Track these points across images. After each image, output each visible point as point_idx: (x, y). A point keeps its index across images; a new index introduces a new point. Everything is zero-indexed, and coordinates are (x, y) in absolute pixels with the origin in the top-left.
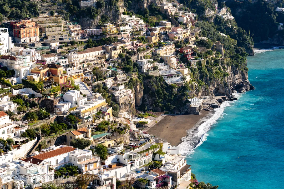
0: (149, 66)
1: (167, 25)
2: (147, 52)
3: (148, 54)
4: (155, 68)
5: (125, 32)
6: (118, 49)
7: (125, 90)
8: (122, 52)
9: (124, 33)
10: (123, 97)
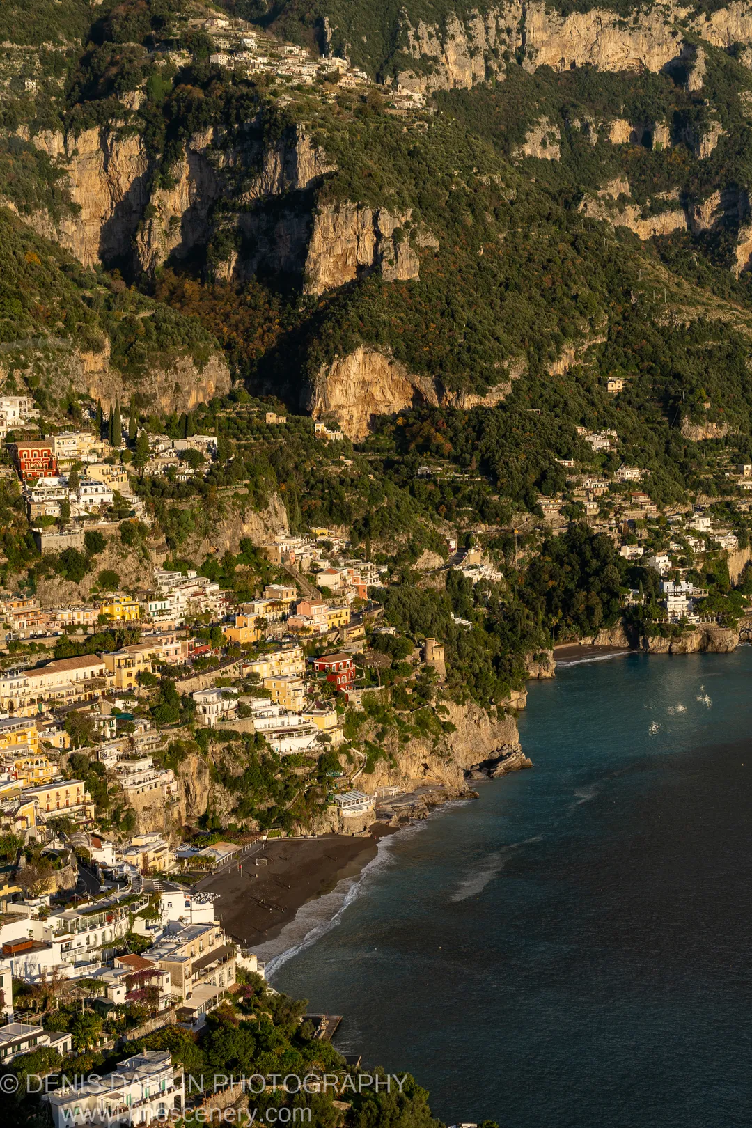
0: (225, 708)
1: (285, 595)
2: (223, 669)
3: (225, 676)
4: (244, 712)
5: (163, 615)
6: (139, 662)
7: (152, 773)
8: (150, 670)
9: (161, 618)
10: (147, 790)
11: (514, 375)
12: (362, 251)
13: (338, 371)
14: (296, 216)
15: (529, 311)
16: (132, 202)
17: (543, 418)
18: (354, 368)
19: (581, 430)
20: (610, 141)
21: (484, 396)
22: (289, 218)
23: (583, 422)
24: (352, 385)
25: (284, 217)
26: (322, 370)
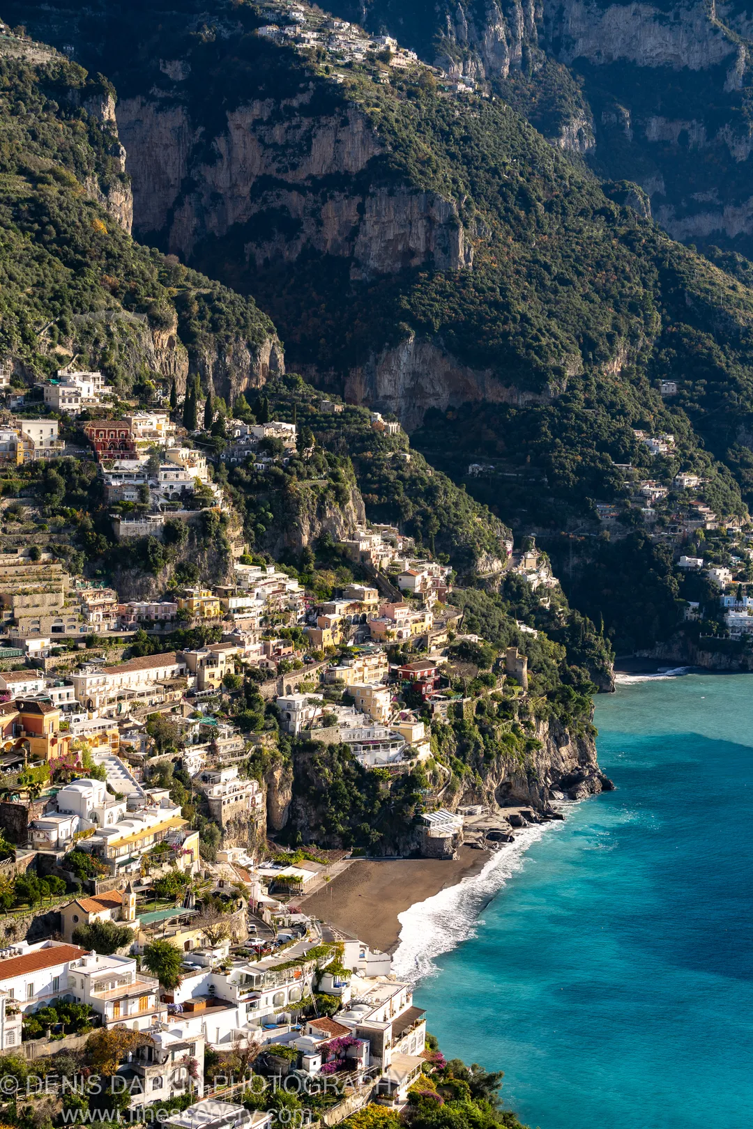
0: (311, 716)
1: (366, 597)
2: (307, 674)
3: (309, 681)
4: (328, 721)
5: (243, 612)
6: (222, 662)
7: (238, 783)
8: (233, 672)
9: (241, 616)
10: (232, 801)
11: (569, 373)
12: (415, 237)
13: (388, 360)
14: (347, 197)
15: (585, 307)
16: (171, 176)
17: (600, 420)
18: (404, 357)
19: (639, 434)
20: (646, 138)
21: (540, 394)
22: (338, 199)
23: (641, 425)
24: (402, 376)
25: (332, 197)
26: (372, 358)
